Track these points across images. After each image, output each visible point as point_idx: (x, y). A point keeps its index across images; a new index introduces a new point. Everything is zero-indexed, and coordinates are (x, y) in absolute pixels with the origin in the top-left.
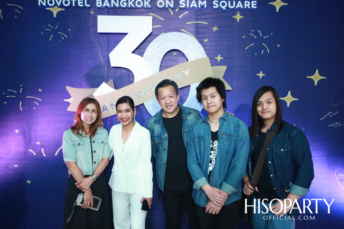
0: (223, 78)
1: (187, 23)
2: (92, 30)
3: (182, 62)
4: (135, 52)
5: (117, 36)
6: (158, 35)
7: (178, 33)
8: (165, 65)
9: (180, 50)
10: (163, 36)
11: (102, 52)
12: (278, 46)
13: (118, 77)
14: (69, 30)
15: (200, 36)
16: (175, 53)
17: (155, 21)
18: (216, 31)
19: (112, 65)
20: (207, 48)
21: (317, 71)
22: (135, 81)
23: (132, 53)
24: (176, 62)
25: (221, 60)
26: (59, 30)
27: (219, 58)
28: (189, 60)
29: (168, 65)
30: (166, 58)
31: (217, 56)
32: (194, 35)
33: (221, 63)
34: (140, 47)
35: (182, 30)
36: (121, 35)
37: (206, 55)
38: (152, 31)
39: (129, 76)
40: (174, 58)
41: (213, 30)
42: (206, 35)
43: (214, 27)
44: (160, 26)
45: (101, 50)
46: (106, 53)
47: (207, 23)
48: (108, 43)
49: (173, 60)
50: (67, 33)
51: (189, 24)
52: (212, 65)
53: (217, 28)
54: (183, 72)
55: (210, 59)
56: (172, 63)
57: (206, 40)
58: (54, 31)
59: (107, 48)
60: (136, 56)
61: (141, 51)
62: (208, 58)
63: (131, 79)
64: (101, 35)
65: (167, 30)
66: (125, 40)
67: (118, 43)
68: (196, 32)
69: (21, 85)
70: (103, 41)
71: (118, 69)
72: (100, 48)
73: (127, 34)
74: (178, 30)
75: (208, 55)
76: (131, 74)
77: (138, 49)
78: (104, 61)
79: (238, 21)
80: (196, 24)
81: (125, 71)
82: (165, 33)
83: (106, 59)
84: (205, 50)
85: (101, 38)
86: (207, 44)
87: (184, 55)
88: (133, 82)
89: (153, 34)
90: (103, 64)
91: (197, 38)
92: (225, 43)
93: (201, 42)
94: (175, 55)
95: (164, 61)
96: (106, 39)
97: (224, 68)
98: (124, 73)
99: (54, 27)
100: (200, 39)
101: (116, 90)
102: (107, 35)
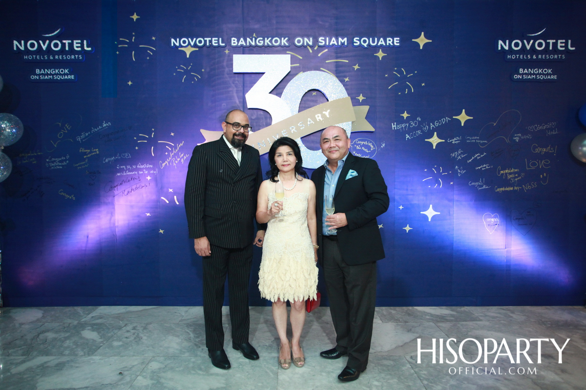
0: (366, 118)
1: (327, 62)
2: (227, 70)
3: (322, 103)
4: (272, 92)
5: (253, 76)
6: (296, 74)
7: (318, 72)
8: (304, 105)
9: (320, 89)
10: (301, 76)
11: (237, 93)
12: (423, 84)
13: (254, 119)
14: (203, 70)
15: (341, 74)
16: (314, 93)
17: (293, 60)
18: (357, 69)
19: (249, 107)
20: (348, 87)
21: (464, 110)
22: (273, 123)
23: (270, 93)
24: (315, 102)
25: (363, 100)
26: (191, 70)
27: (361, 98)
28: (329, 100)
29: (307, 106)
30: (304, 98)
31: (359, 96)
32: (334, 74)
33: (364, 103)
34: (278, 87)
35: (321, 69)
36: (257, 75)
37: (347, 95)
38: (290, 70)
39: (266, 118)
40: (313, 98)
41: (354, 68)
42: (347, 74)
43: (355, 65)
44: (298, 65)
45: (237, 91)
46: (241, 94)
47: (347, 61)
48: (244, 83)
49: (313, 101)
50: (201, 73)
51: (328, 63)
52: (354, 105)
53: (358, 66)
54: (324, 113)
55: (352, 99)
56: (312, 104)
57: (347, 79)
58: (187, 72)
59: (242, 89)
60: (274, 97)
61: (279, 91)
62: (349, 98)
63: (268, 121)
64: (237, 75)
65: (305, 69)
66: (262, 80)
67: (255, 83)
68: (336, 71)
69: (153, 130)
70: (238, 81)
71: (254, 111)
72: (235, 89)
73: (263, 73)
74: (317, 69)
75: (349, 94)
76: (268, 116)
77: (275, 90)
78: (240, 102)
79: (380, 59)
80: (336, 62)
81: (262, 113)
82: (304, 72)
83: (242, 100)
84: (346, 89)
85: (236, 79)
86: (348, 83)
87: (324, 95)
88: (270, 124)
89: (291, 73)
90: (238, 106)
91: (337, 77)
92: (367, 82)
93: (342, 81)
94: (314, 95)
95: (303, 102)
96: (242, 79)
97: (366, 109)
98: (261, 115)
99: (187, 68)
100: (341, 78)
101: (253, 132)
102: (242, 75)
